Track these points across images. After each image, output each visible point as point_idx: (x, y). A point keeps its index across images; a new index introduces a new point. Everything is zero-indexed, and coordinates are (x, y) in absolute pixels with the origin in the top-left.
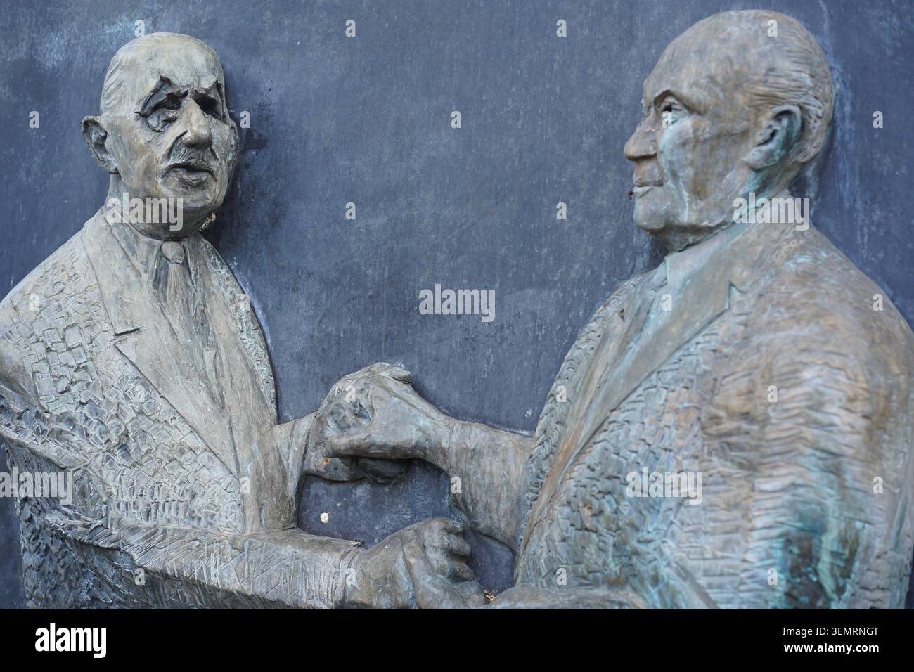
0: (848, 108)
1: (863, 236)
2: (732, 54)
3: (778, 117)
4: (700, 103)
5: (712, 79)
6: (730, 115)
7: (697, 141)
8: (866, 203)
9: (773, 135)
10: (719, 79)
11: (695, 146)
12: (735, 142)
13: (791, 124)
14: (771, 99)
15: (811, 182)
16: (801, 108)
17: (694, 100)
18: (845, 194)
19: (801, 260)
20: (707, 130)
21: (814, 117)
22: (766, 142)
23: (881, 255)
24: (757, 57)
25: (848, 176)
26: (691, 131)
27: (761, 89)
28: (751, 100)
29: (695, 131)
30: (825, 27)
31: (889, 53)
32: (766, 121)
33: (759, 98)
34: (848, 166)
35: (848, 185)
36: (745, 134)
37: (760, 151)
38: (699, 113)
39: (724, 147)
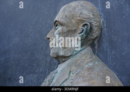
0: (105, 25)
1: (109, 58)
2: (71, 10)
3: (84, 26)
4: (63, 23)
5: (66, 16)
6: (71, 25)
7: (63, 33)
8: (110, 49)
9: (83, 31)
10: (68, 16)
11: (62, 34)
12: (73, 33)
13: (87, 27)
14: (81, 21)
15: (96, 44)
16: (90, 23)
17: (62, 22)
18: (105, 47)
19: (90, 64)
20: (65, 30)
21: (94, 26)
22: (81, 33)
23: (114, 63)
24: (78, 10)
25: (105, 42)
26: (61, 30)
27: (79, 18)
28: (76, 21)
29: (62, 30)
30: (99, 5)
31: (115, 10)
32: (81, 27)
33: (78, 21)
34: (105, 40)
35: (105, 45)
36: (75, 31)
37: (80, 35)
38: (63, 25)
39: (70, 34)
